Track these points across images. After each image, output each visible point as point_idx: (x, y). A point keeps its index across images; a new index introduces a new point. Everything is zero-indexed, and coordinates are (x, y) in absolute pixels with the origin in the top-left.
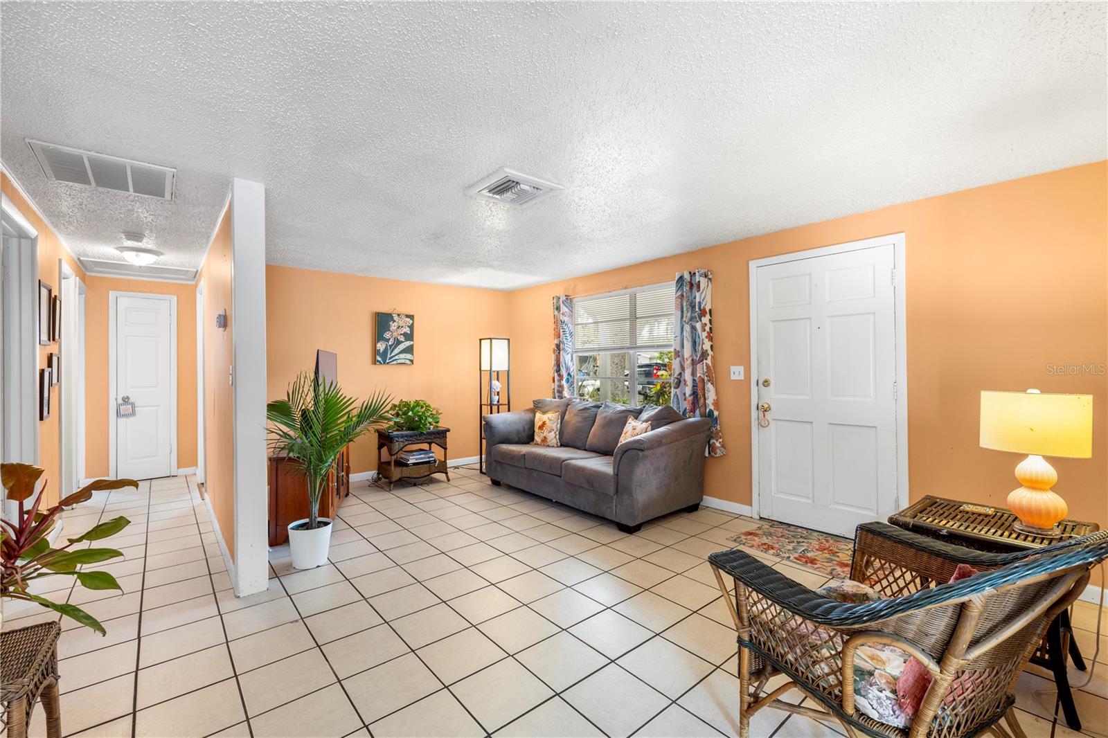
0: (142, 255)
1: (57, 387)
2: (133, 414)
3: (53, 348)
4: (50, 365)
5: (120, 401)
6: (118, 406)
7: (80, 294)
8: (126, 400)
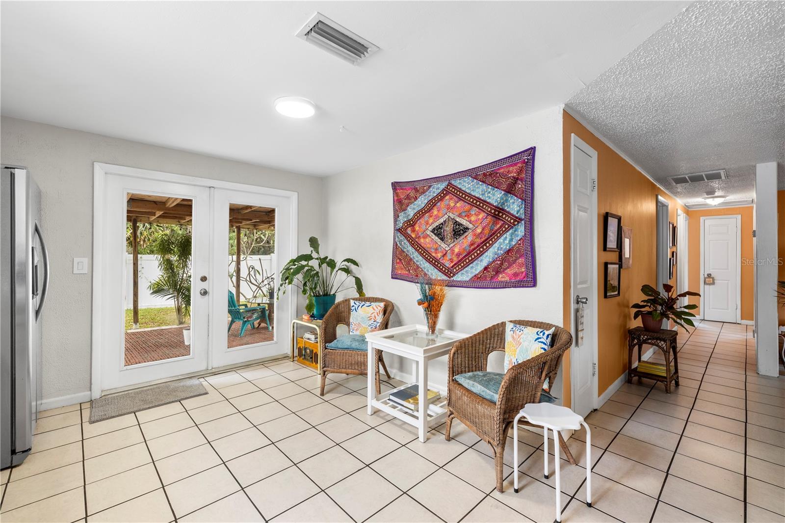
0: (716, 199)
1: (675, 266)
2: (713, 283)
3: (674, 249)
4: (673, 256)
5: (706, 276)
6: (705, 279)
7: (685, 220)
8: (709, 276)
